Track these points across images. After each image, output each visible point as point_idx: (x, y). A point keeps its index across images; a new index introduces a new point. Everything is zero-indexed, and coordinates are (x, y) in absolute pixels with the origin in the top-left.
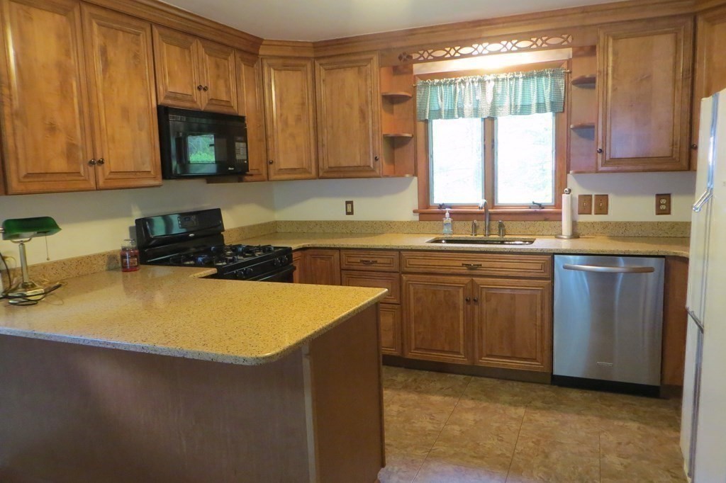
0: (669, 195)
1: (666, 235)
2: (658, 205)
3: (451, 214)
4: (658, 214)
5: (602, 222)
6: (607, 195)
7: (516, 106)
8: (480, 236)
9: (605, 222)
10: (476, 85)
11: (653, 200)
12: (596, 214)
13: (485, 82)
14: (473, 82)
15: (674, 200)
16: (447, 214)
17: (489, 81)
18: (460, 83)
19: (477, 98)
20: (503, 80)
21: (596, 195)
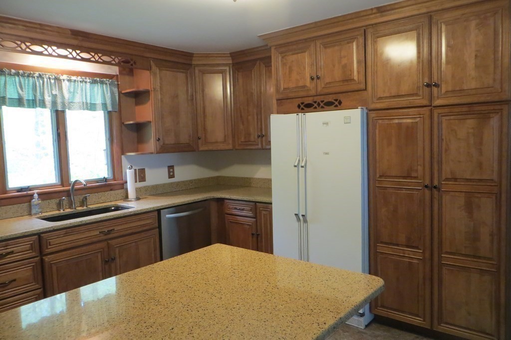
0: (173, 166)
1: (175, 190)
2: (169, 172)
3: (39, 194)
4: (169, 178)
5: (144, 187)
6: (144, 169)
7: (87, 103)
8: (68, 211)
9: (146, 186)
10: (53, 81)
11: (166, 170)
12: (139, 182)
13: (60, 80)
14: (50, 78)
15: (176, 168)
16: (36, 196)
17: (64, 80)
18: (38, 77)
19: (54, 92)
20: (75, 81)
21: (139, 169)
